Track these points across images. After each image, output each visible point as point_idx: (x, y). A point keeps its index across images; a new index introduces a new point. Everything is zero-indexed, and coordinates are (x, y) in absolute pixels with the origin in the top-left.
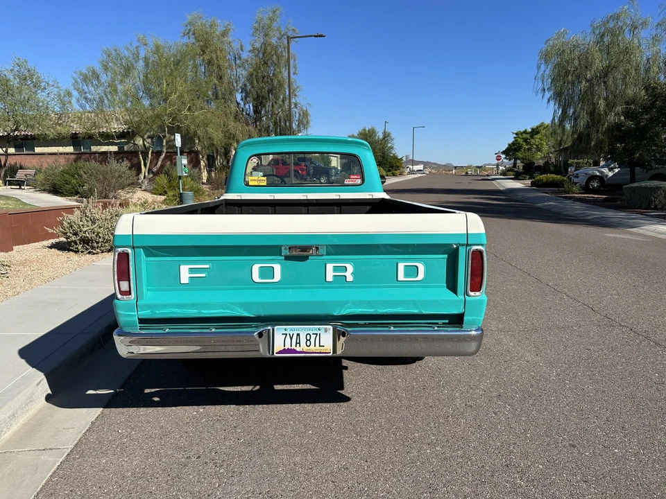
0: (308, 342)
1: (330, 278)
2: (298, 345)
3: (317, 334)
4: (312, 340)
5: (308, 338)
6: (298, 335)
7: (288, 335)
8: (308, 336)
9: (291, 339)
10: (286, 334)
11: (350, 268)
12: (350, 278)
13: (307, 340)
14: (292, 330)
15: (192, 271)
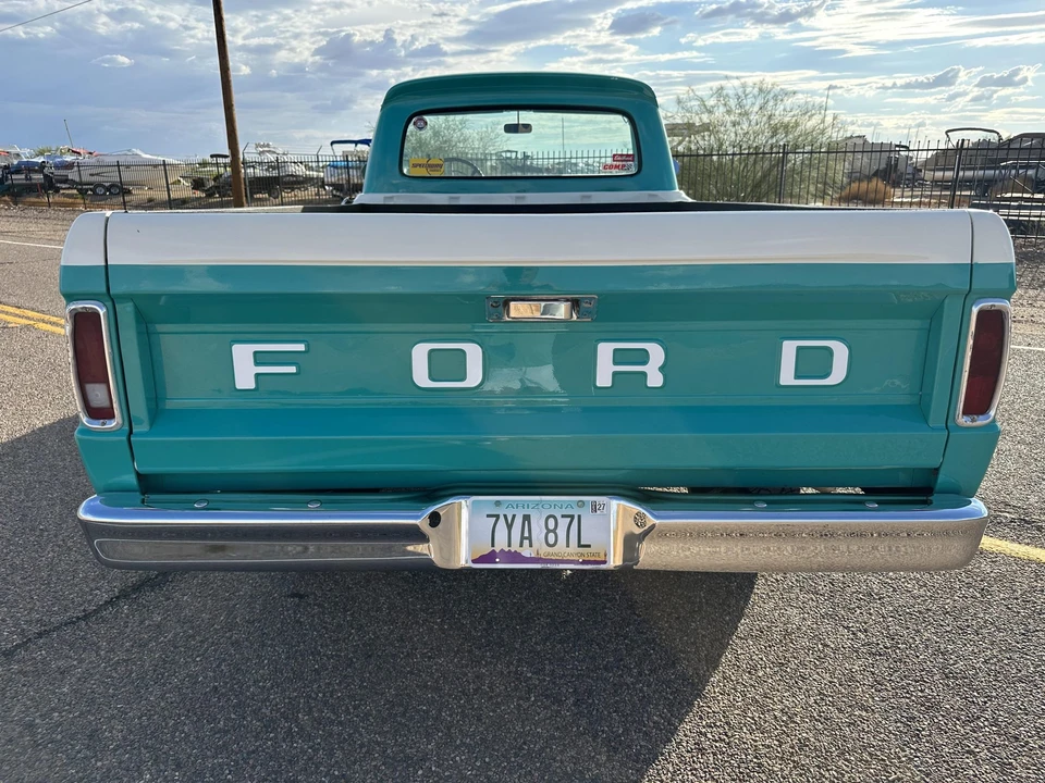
0: (551, 536)
1: (604, 378)
2: (526, 542)
3: (572, 517)
4: (562, 532)
5: (551, 526)
6: (527, 518)
7: (502, 519)
8: (551, 523)
9: (510, 527)
10: (497, 517)
11: (656, 353)
12: (655, 379)
13: (549, 531)
14: (510, 505)
15: (259, 358)
